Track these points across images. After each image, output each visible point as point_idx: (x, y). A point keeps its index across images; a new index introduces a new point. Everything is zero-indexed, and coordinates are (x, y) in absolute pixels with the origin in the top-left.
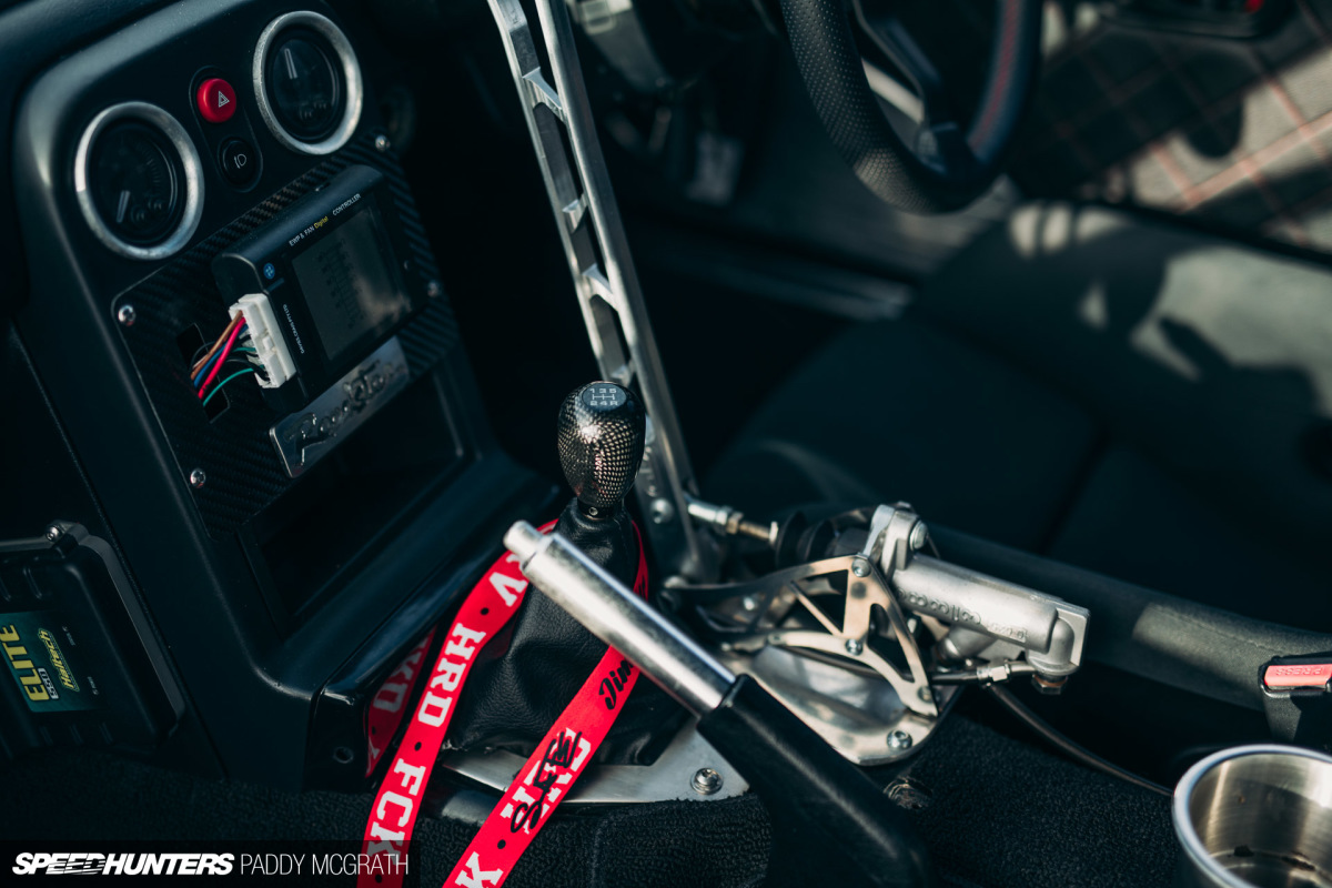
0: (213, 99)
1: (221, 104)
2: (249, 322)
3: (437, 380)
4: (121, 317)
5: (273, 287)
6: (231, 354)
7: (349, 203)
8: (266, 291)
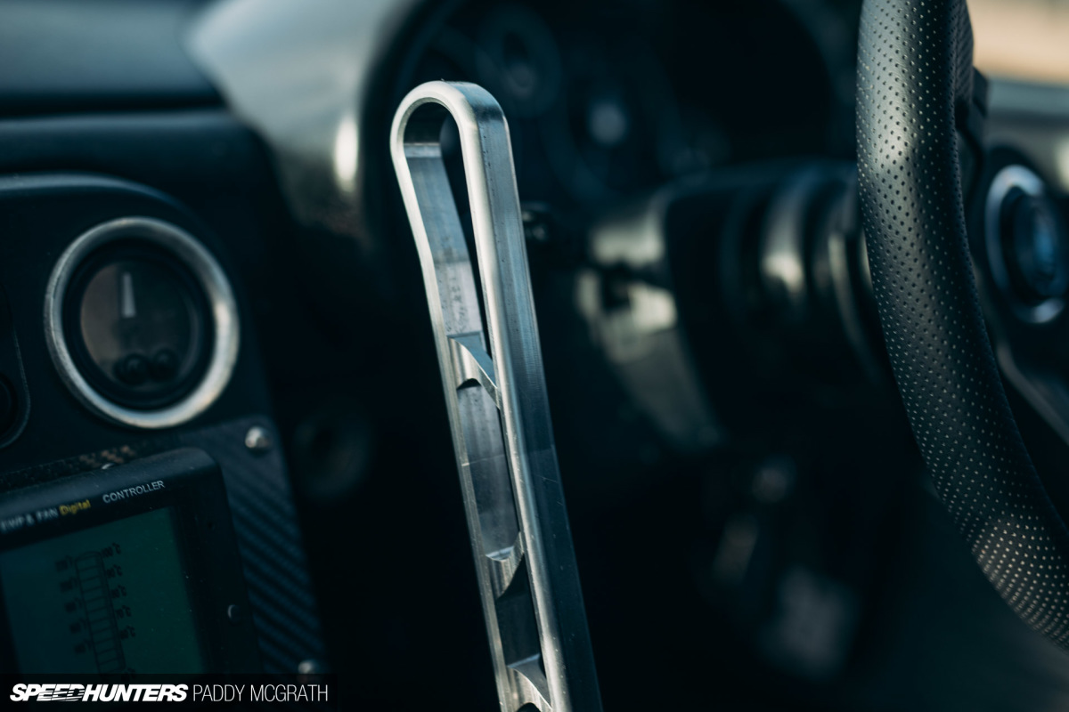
7: (139, 490)
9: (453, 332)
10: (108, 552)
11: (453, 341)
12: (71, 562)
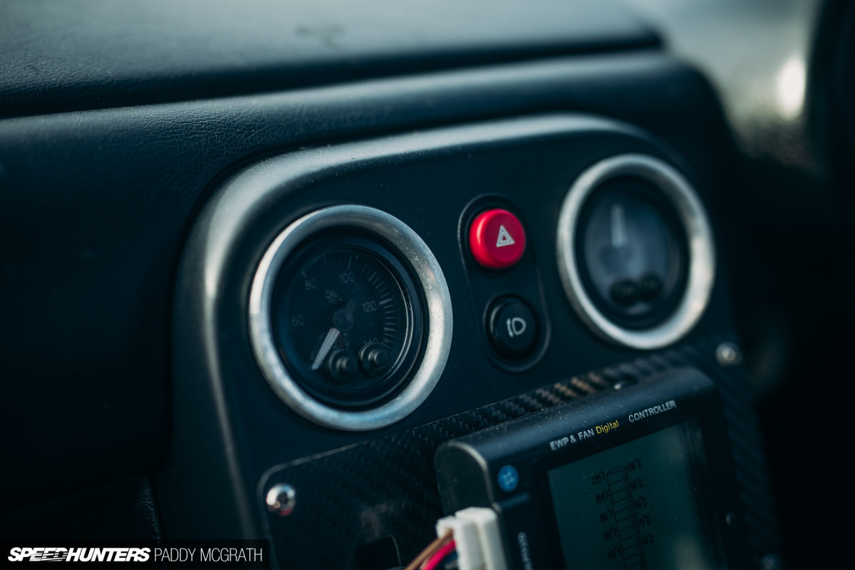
0: (490, 234)
1: (500, 243)
2: (461, 548)
4: (272, 497)
5: (510, 503)
7: (656, 410)
8: (497, 506)
12: (604, 476)
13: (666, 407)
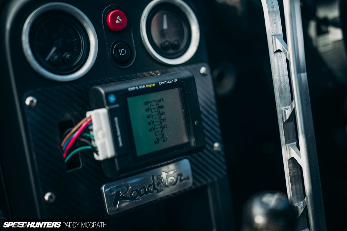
0: (114, 18)
1: (117, 22)
2: (94, 121)
3: (209, 191)
4: (28, 102)
5: (112, 107)
6: (80, 135)
7: (170, 82)
8: (107, 108)
9: (273, 34)
10: (160, 101)
11: (273, 37)
12: (149, 103)
13: (173, 81)
